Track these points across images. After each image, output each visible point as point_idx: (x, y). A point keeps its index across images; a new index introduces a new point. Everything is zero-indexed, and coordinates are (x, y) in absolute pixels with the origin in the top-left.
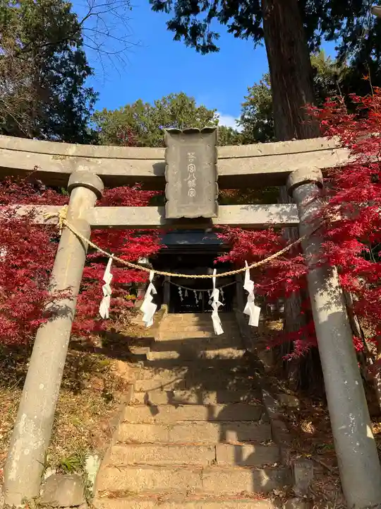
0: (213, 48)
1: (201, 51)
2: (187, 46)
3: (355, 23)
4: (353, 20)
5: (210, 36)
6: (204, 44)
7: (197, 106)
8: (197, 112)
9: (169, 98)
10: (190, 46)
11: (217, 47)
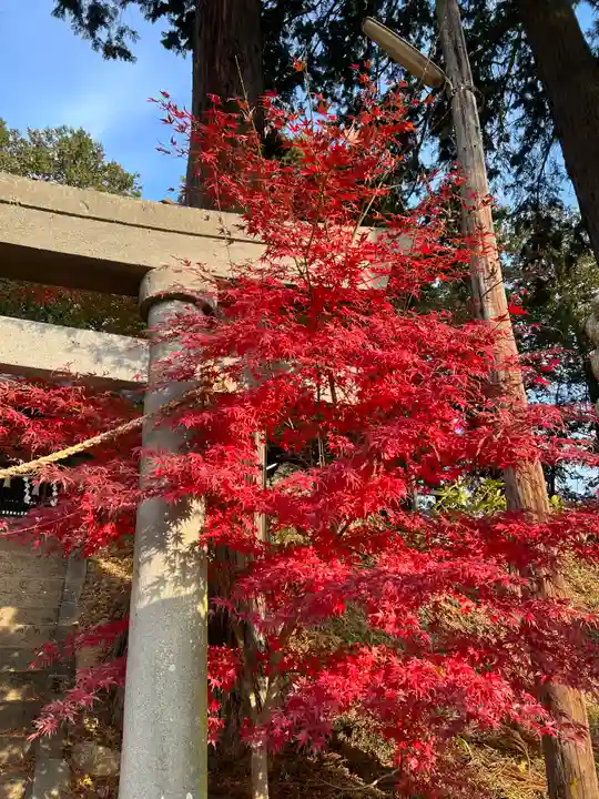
0: (126, 55)
1: (101, 51)
2: (76, 33)
3: (355, 95)
4: (352, 90)
5: (122, 32)
6: (110, 42)
7: (106, 161)
8: (105, 170)
9: (59, 132)
10: (81, 35)
11: (133, 55)
